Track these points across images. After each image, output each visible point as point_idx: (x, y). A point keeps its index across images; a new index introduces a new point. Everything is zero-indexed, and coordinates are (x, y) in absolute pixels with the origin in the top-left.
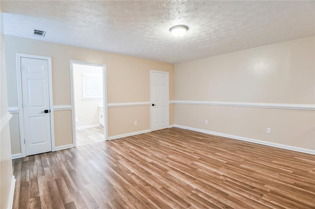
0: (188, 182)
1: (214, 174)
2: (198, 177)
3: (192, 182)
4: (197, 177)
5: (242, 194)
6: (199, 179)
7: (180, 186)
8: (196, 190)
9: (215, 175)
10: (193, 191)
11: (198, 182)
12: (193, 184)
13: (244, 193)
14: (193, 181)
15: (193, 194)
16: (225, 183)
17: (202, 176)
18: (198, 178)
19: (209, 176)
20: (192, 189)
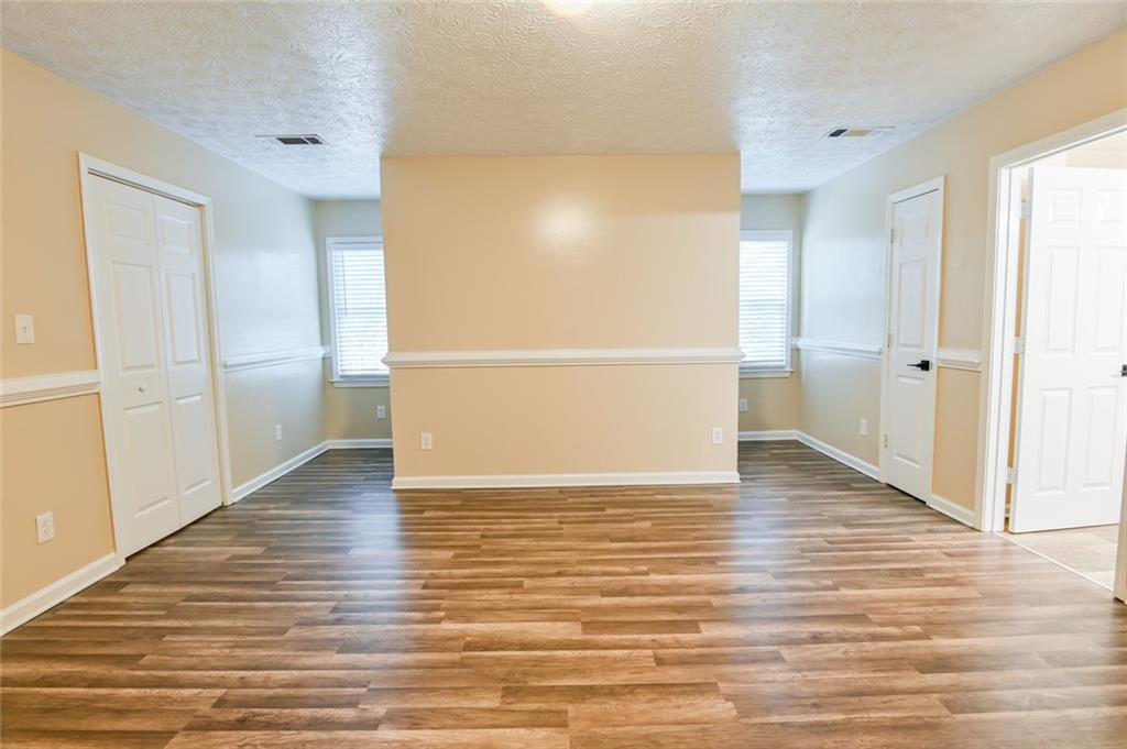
0: (479, 628)
1: (416, 710)
2: (465, 661)
3: (469, 636)
4: (468, 658)
5: (294, 672)
6: (456, 656)
7: (490, 609)
8: (439, 621)
9: (408, 706)
10: (442, 614)
11: (451, 643)
12: (461, 631)
13: (283, 682)
14: (468, 639)
15: (438, 610)
16: (358, 690)
17: (456, 671)
18: (462, 658)
19: (433, 690)
20: (449, 618)
